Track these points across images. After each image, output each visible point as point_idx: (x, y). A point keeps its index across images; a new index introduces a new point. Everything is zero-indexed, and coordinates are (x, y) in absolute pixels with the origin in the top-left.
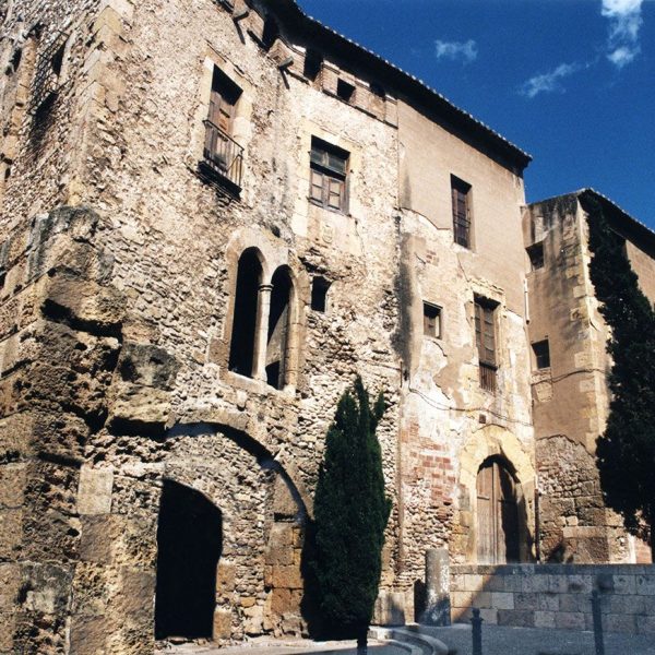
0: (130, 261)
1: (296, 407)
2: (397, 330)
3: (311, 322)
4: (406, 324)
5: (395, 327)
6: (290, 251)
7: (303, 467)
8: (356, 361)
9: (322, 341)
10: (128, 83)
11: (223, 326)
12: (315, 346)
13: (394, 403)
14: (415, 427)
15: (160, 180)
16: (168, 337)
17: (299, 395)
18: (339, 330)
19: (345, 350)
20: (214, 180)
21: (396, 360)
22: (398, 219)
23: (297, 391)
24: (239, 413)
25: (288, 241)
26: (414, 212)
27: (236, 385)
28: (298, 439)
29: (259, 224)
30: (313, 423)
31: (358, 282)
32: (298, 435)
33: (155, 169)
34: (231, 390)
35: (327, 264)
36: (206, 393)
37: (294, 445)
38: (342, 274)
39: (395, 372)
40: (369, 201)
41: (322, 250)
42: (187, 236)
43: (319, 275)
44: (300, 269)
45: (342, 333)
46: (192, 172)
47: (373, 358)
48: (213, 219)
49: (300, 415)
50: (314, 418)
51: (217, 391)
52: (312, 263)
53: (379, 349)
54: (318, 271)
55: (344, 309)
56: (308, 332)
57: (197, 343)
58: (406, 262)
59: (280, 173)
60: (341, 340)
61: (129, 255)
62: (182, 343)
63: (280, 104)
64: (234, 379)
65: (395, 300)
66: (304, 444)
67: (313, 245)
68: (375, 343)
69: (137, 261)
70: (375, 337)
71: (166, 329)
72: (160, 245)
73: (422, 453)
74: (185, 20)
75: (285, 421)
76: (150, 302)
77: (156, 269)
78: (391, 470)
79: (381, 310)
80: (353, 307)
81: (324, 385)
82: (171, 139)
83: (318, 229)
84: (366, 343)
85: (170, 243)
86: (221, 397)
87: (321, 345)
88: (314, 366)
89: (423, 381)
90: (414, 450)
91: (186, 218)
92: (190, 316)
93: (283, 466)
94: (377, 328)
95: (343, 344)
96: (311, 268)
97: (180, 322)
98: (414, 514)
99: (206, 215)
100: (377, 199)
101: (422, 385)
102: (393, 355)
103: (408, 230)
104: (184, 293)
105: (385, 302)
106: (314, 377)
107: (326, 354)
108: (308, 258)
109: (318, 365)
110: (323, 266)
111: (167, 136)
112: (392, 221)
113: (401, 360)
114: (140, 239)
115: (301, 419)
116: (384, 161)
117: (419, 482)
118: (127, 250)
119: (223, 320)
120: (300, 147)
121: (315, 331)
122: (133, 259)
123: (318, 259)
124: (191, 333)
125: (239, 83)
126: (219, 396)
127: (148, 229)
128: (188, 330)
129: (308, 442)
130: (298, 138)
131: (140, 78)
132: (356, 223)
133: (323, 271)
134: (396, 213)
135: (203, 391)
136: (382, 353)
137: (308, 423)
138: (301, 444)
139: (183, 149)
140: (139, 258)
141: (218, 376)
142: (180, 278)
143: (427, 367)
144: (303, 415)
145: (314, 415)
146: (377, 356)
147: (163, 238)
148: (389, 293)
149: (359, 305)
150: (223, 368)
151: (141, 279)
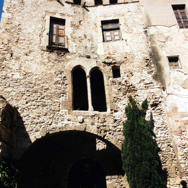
0: (18, 85)
1: (112, 116)
2: (155, 72)
3: (113, 83)
4: (159, 68)
5: (154, 71)
6: (97, 62)
7: (120, 139)
8: (137, 91)
9: (119, 88)
10: (12, 34)
11: (67, 96)
12: (117, 91)
13: (160, 102)
14: (175, 109)
15: (29, 57)
16: (39, 105)
17: (113, 111)
18: (126, 81)
19: (131, 88)
20: (55, 50)
21: (157, 84)
22: (146, 31)
23: (111, 110)
24: (81, 124)
25: (96, 58)
26: (154, 26)
27: (77, 114)
28: (116, 128)
29: (79, 57)
30: (122, 120)
31: (131, 61)
32: (115, 127)
33: (26, 55)
34: (75, 117)
35: (115, 60)
36: (62, 121)
37: (114, 131)
38: (123, 61)
39: (158, 89)
40: (131, 31)
41: (112, 56)
42: (44, 71)
43: (113, 65)
44: (104, 66)
45: (127, 82)
46: (44, 50)
47: (145, 87)
48: (56, 62)
49: (115, 119)
50: (122, 118)
51: (67, 119)
52: (108, 62)
53: (147, 82)
54: (113, 64)
55: (127, 73)
56: (112, 87)
57: (54, 104)
58: (154, 45)
59: (88, 38)
60: (127, 85)
61: (18, 84)
62: (46, 106)
63: (85, 17)
64: (76, 113)
65: (151, 61)
66: (119, 129)
67: (108, 56)
68: (144, 81)
69: (21, 84)
70: (144, 79)
71: (38, 103)
72: (31, 77)
73: (182, 119)
74: (35, 9)
75: (107, 123)
76: (29, 96)
77: (30, 85)
78: (167, 131)
79: (146, 67)
80: (131, 71)
81: (124, 104)
82: (32, 44)
83: (109, 49)
84: (140, 82)
85: (36, 75)
86: (70, 120)
87: (119, 90)
88: (118, 99)
89: (174, 88)
90: (177, 119)
91: (43, 65)
92: (49, 96)
93: (109, 140)
94: (144, 75)
95: (129, 86)
96: (109, 64)
97: (45, 99)
98: (184, 148)
99: (53, 62)
100: (134, 29)
101: (174, 90)
102: (155, 82)
103: (152, 33)
104: (45, 89)
105: (146, 64)
106: (119, 103)
107: (122, 93)
108: (106, 61)
109: (120, 98)
110: (114, 61)
111: (31, 44)
112: (143, 34)
113: (159, 83)
114: (22, 77)
115: (116, 120)
116: (135, 15)
117: (183, 133)
118: (16, 82)
119: (67, 93)
120: (97, 27)
121: (116, 86)
122: (19, 84)
123: (111, 60)
124: (51, 101)
125: (63, 18)
126: (69, 120)
127: (25, 74)
128: (49, 101)
129: (121, 129)
130: (95, 24)
131: (17, 31)
132: (126, 41)
133: (115, 63)
134: (144, 30)
135: (60, 120)
136: (150, 84)
137: (119, 121)
138: (118, 130)
139: (38, 45)
140: (22, 83)
141: (67, 113)
142: (42, 85)
143: (176, 82)
144: (116, 118)
145: (121, 117)
146: (147, 85)
147: (33, 74)
148: (148, 60)
149: (134, 69)
150: (69, 110)
151: (23, 90)
